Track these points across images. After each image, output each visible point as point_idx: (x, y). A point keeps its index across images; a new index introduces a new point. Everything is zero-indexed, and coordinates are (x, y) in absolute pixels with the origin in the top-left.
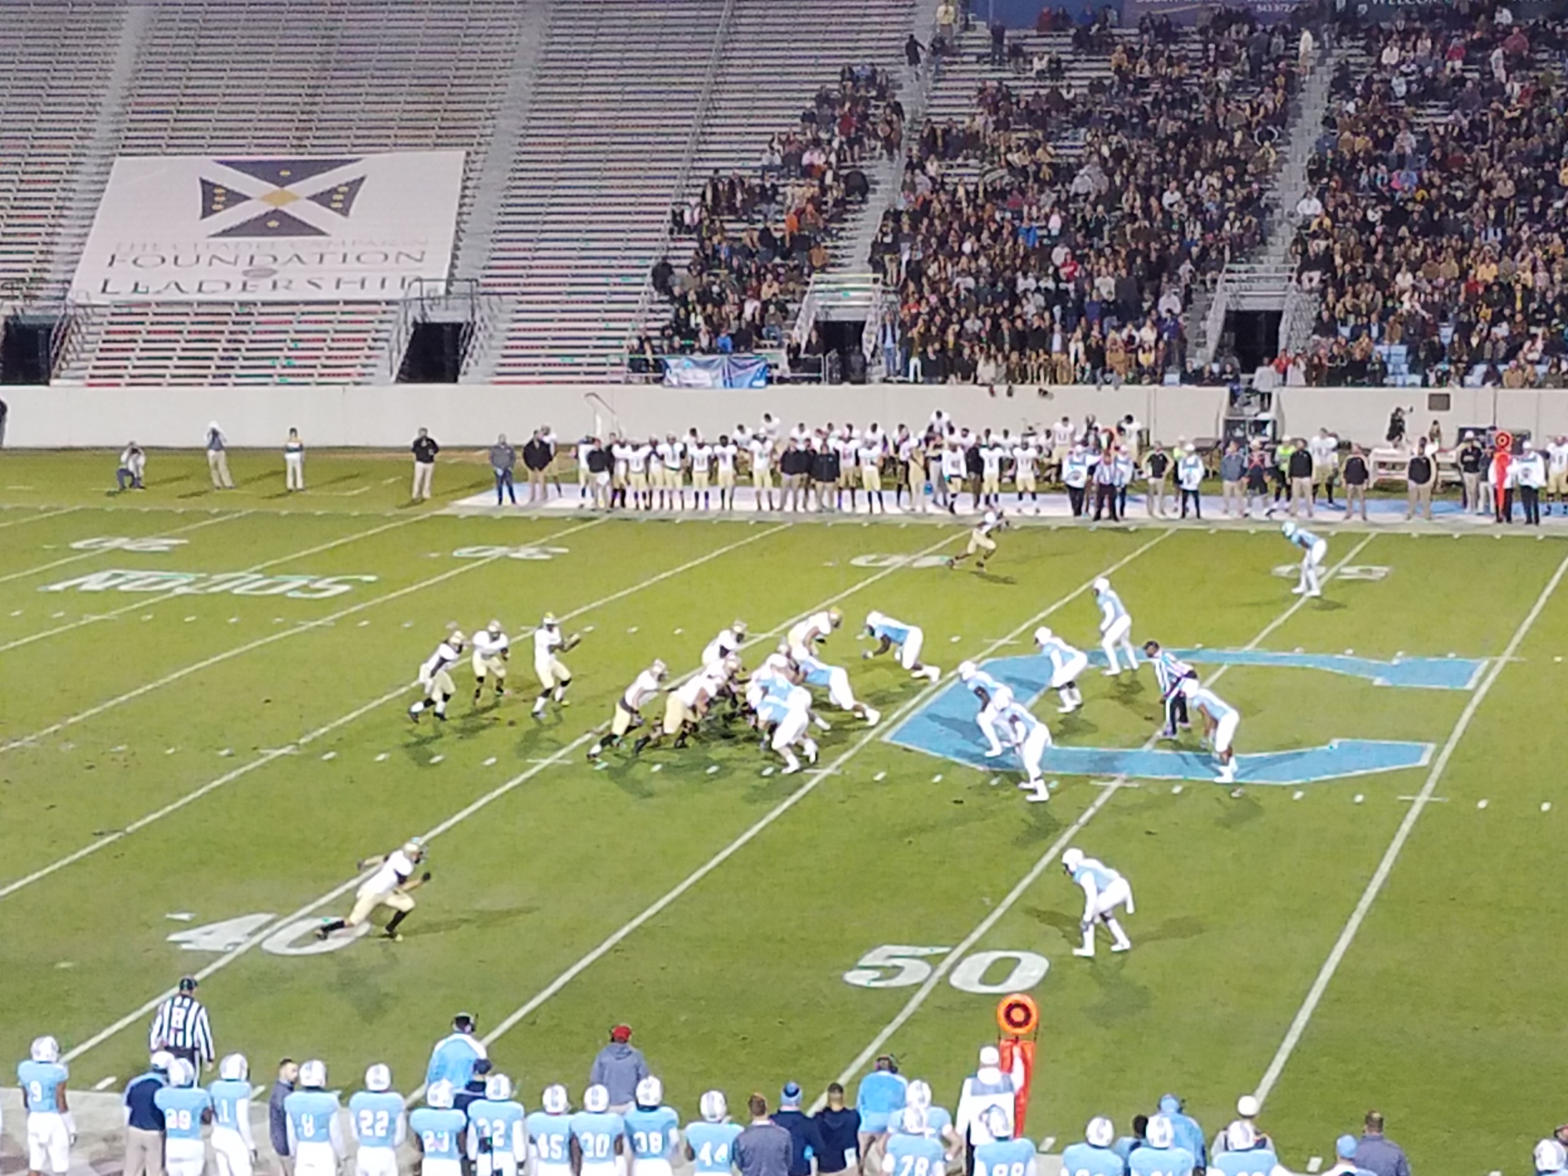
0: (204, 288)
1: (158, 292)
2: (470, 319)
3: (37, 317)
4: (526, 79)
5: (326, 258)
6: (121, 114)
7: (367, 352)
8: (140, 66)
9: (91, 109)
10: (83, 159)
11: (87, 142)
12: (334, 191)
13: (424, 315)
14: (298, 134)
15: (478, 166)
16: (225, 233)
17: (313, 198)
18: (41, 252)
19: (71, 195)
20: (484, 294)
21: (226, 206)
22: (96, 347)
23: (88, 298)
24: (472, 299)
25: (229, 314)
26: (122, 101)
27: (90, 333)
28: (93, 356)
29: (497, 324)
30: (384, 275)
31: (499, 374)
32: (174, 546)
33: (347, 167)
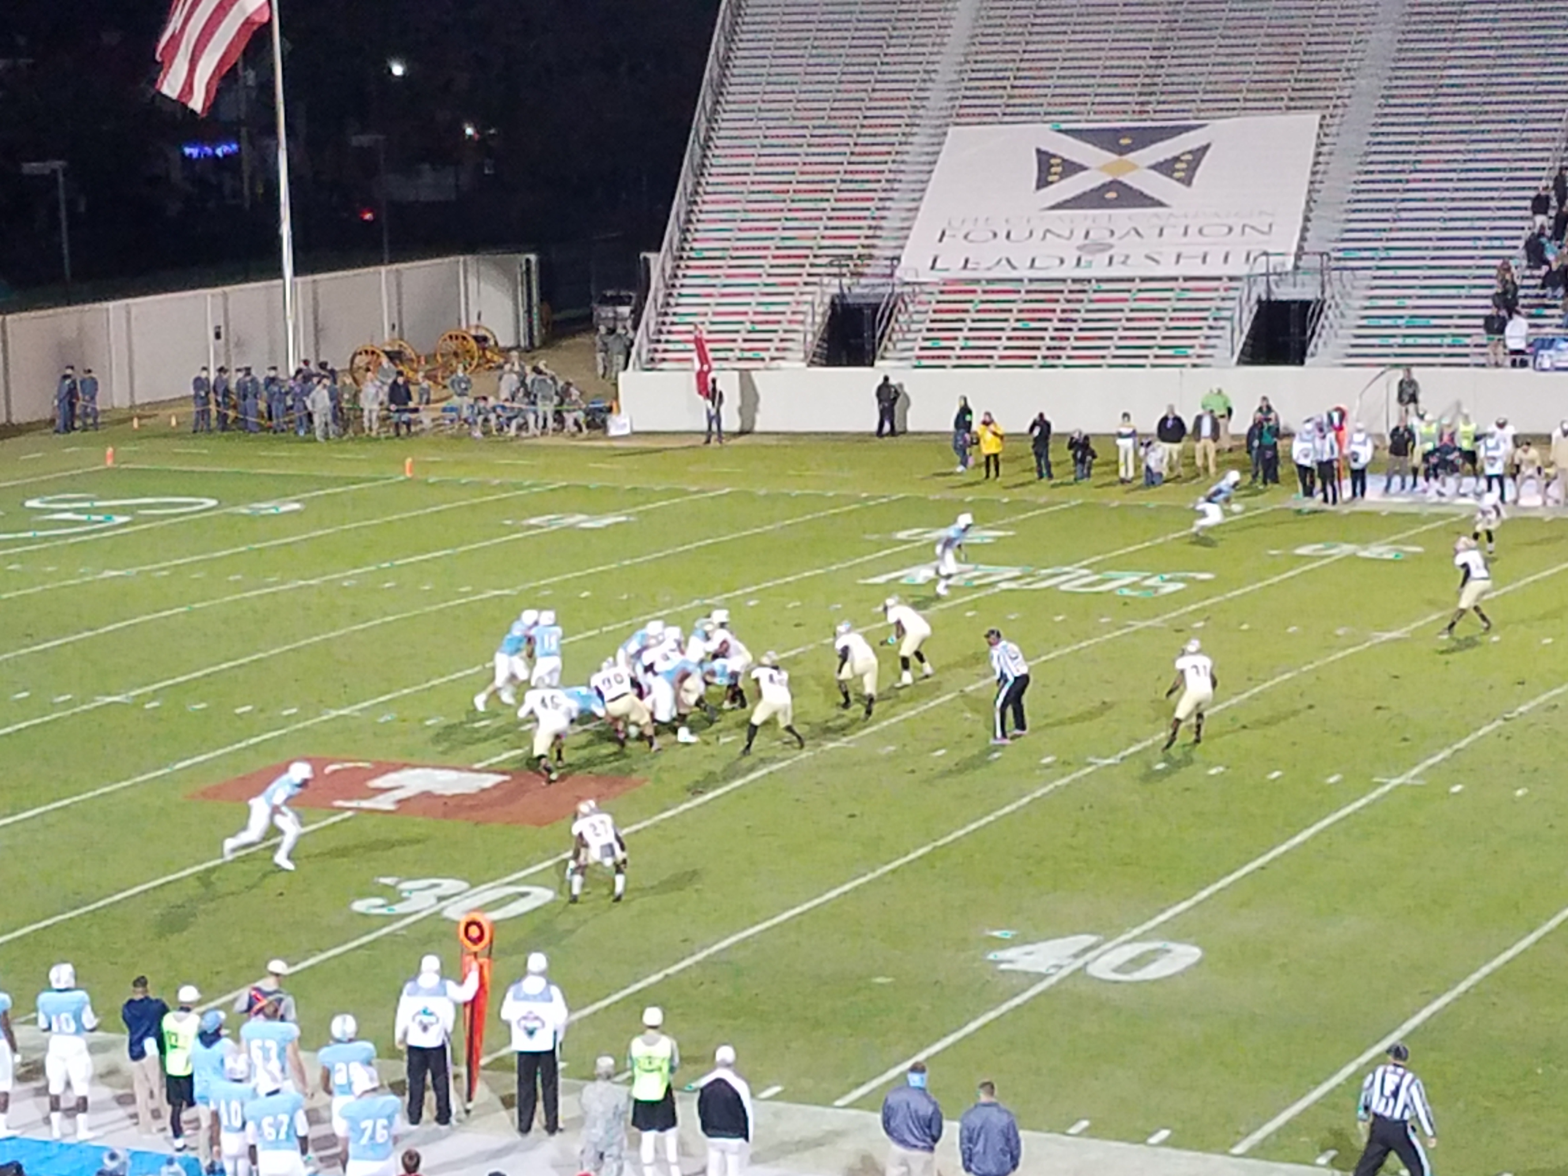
0: (1037, 264)
1: (989, 269)
2: (1319, 296)
3: (863, 296)
4: (1390, 35)
5: (1165, 232)
6: (957, 81)
7: (1207, 332)
8: (979, 31)
9: (926, 76)
10: (915, 130)
11: (920, 112)
12: (1177, 159)
13: (1269, 291)
14: (1143, 99)
15: (1334, 130)
16: (1060, 206)
17: (1154, 168)
18: (870, 228)
19: (903, 167)
20: (1336, 269)
21: (1063, 176)
22: (923, 326)
23: (917, 276)
24: (1322, 274)
25: (1061, 292)
26: (959, 68)
27: (917, 312)
28: (920, 336)
29: (1349, 301)
30: (1227, 249)
31: (1349, 356)
32: (999, 538)
33: (1192, 134)
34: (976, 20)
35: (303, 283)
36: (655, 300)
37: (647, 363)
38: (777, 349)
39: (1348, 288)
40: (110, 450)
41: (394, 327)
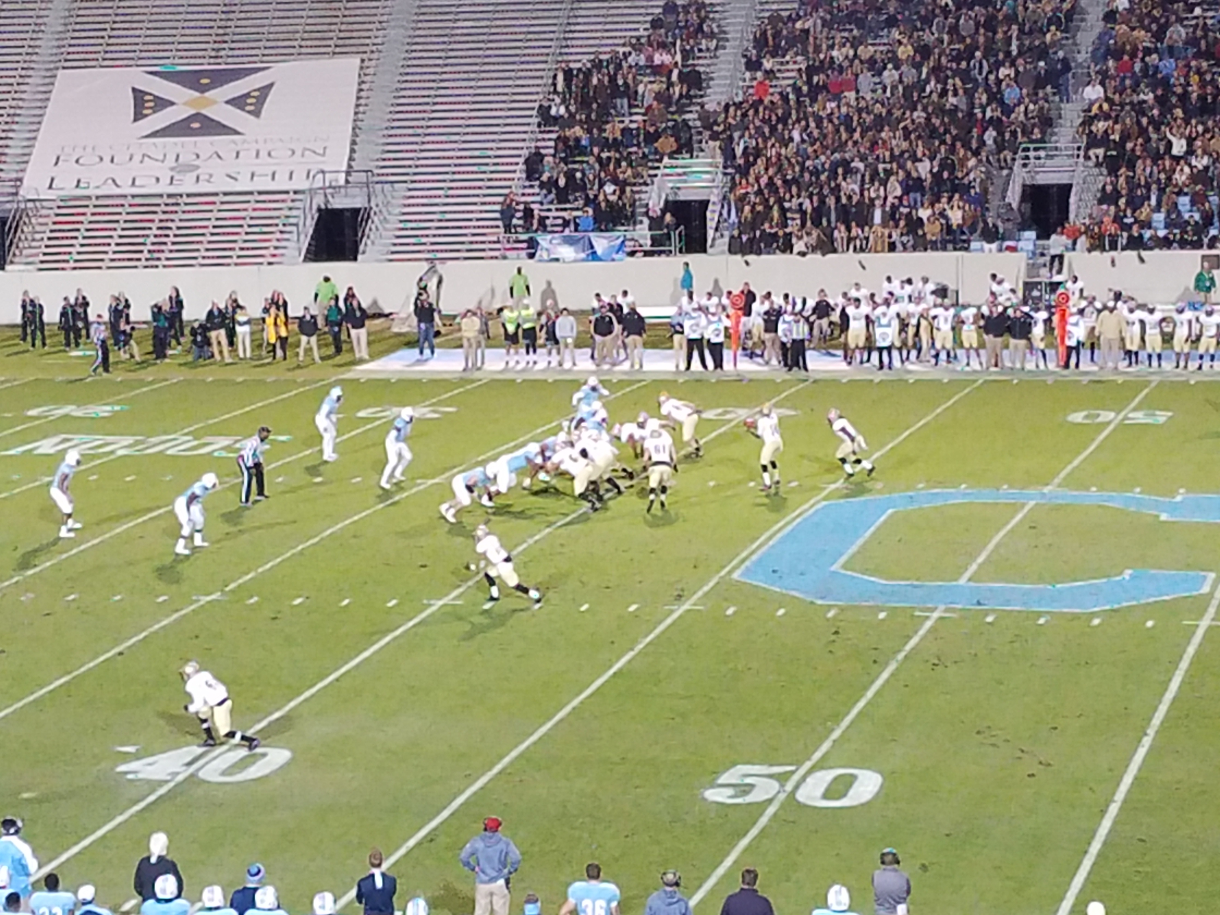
0: (137, 183)
1: (98, 187)
2: (366, 205)
5: (241, 155)
6: (63, 32)
7: (278, 236)
9: (37, 28)
10: (30, 73)
11: (34, 58)
12: (248, 95)
13: (326, 203)
14: (216, 46)
15: (371, 71)
16: (154, 134)
17: (229, 102)
19: (21, 103)
20: (377, 183)
21: (155, 110)
22: (45, 236)
23: (38, 194)
24: (368, 187)
25: (158, 205)
26: (62, 21)
27: (41, 224)
28: (43, 244)
29: (390, 209)
30: (292, 168)
31: (393, 253)
32: (115, 411)
33: (258, 75)
39: (389, 198)
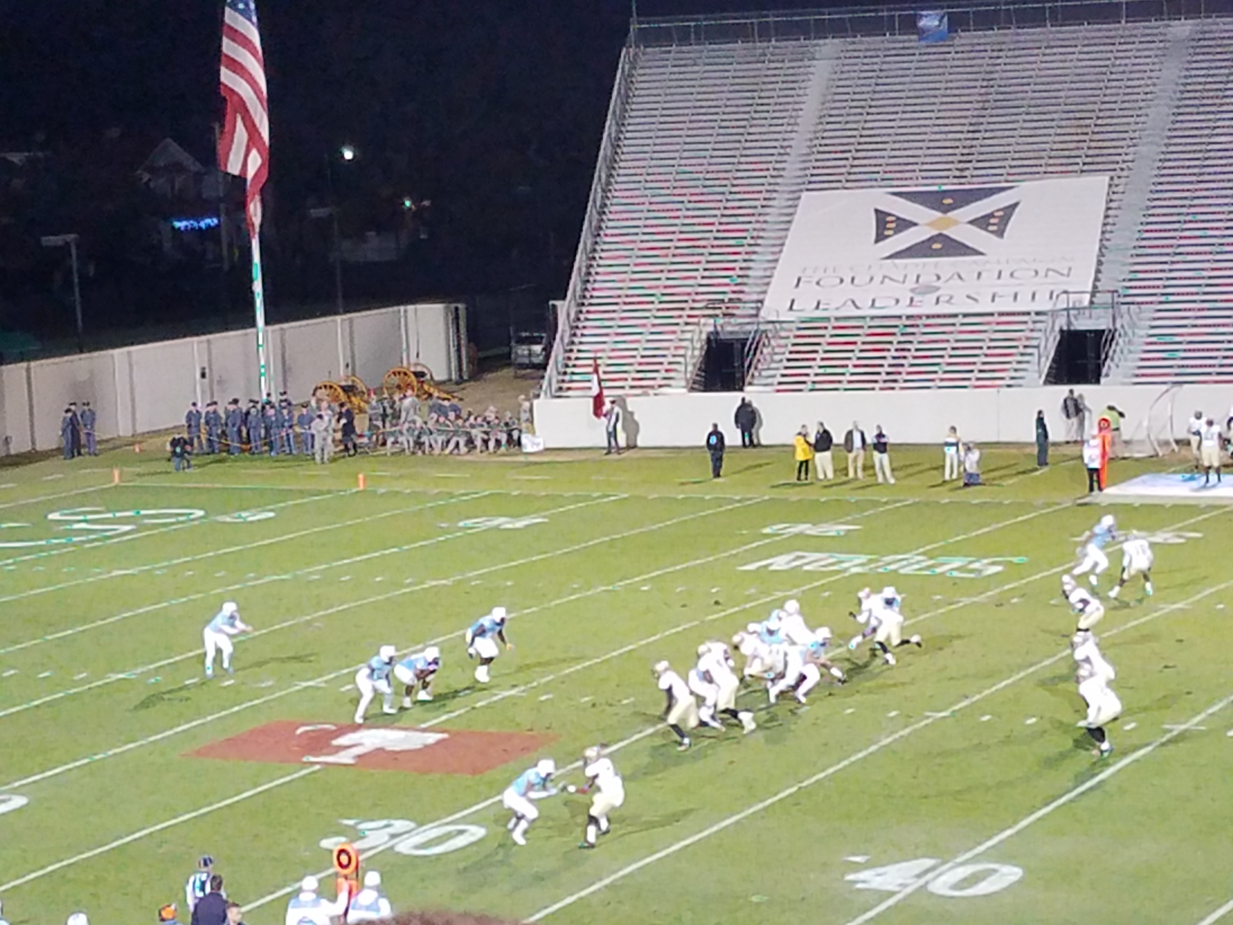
0: (877, 304)
1: (837, 309)
2: (1111, 327)
3: (731, 333)
4: (1167, 109)
5: (984, 275)
6: (808, 154)
7: (1018, 358)
8: (825, 112)
9: (782, 151)
10: (774, 195)
11: (779, 180)
12: (991, 215)
13: (1069, 323)
14: (961, 166)
15: (1120, 189)
16: (896, 255)
17: (972, 223)
19: (764, 226)
20: (1124, 303)
21: (897, 231)
22: (784, 357)
23: (778, 316)
24: (1113, 308)
25: (897, 326)
26: (809, 143)
27: (780, 346)
28: (781, 365)
29: (1136, 331)
30: (1034, 289)
31: (1137, 376)
32: (849, 531)
33: (1003, 194)
34: (823, 104)
35: (273, 331)
36: (562, 339)
37: (557, 391)
38: (665, 378)
39: (1135, 319)
40: (116, 473)
41: (347, 366)
